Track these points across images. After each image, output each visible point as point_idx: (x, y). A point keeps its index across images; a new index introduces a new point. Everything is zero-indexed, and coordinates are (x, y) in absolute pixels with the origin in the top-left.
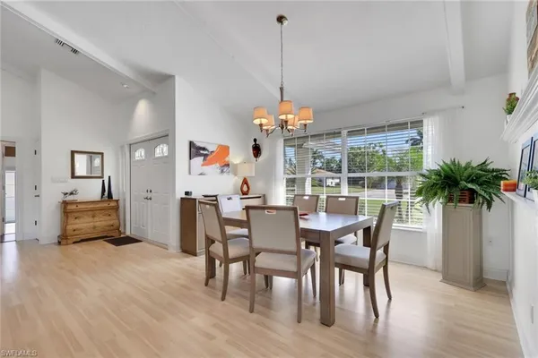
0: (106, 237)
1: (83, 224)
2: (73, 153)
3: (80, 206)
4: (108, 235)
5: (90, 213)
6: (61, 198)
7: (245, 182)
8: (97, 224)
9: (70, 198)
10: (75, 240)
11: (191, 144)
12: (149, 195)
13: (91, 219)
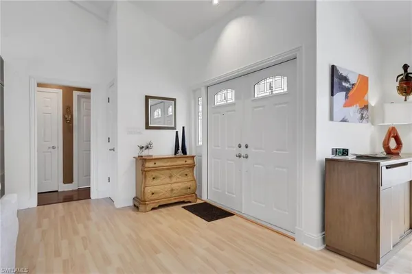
0: (183, 202)
1: (161, 187)
2: (147, 98)
3: (159, 164)
4: (186, 201)
5: (168, 172)
6: (137, 153)
7: (393, 134)
8: (175, 186)
9: (145, 153)
10: (153, 206)
11: (333, 68)
12: (243, 151)
13: (168, 180)
